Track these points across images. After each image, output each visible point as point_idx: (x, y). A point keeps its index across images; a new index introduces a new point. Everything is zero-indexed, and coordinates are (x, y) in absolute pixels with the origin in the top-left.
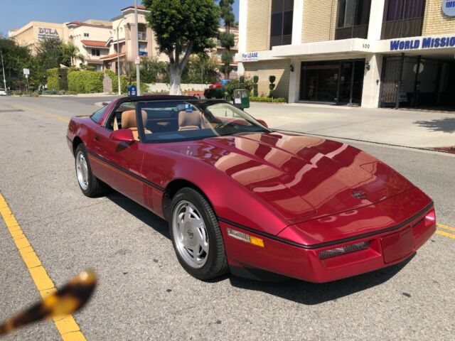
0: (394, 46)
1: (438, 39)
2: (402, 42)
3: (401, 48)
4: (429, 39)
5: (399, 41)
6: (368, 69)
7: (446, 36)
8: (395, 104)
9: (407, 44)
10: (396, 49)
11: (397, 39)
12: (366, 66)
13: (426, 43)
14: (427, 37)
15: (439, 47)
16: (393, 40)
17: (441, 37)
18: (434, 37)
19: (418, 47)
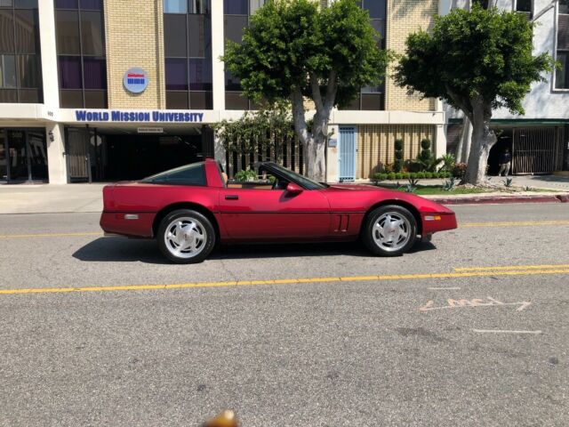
0: (80, 116)
1: (126, 114)
2: (89, 113)
3: (89, 119)
4: (118, 112)
5: (85, 112)
6: (52, 140)
7: (134, 111)
8: (88, 178)
9: (95, 116)
10: (84, 119)
11: (83, 110)
12: (48, 137)
13: (116, 115)
14: (116, 110)
15: (129, 121)
16: (79, 110)
17: (129, 111)
18: (123, 111)
19: (107, 119)
